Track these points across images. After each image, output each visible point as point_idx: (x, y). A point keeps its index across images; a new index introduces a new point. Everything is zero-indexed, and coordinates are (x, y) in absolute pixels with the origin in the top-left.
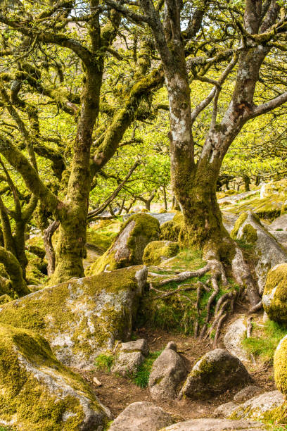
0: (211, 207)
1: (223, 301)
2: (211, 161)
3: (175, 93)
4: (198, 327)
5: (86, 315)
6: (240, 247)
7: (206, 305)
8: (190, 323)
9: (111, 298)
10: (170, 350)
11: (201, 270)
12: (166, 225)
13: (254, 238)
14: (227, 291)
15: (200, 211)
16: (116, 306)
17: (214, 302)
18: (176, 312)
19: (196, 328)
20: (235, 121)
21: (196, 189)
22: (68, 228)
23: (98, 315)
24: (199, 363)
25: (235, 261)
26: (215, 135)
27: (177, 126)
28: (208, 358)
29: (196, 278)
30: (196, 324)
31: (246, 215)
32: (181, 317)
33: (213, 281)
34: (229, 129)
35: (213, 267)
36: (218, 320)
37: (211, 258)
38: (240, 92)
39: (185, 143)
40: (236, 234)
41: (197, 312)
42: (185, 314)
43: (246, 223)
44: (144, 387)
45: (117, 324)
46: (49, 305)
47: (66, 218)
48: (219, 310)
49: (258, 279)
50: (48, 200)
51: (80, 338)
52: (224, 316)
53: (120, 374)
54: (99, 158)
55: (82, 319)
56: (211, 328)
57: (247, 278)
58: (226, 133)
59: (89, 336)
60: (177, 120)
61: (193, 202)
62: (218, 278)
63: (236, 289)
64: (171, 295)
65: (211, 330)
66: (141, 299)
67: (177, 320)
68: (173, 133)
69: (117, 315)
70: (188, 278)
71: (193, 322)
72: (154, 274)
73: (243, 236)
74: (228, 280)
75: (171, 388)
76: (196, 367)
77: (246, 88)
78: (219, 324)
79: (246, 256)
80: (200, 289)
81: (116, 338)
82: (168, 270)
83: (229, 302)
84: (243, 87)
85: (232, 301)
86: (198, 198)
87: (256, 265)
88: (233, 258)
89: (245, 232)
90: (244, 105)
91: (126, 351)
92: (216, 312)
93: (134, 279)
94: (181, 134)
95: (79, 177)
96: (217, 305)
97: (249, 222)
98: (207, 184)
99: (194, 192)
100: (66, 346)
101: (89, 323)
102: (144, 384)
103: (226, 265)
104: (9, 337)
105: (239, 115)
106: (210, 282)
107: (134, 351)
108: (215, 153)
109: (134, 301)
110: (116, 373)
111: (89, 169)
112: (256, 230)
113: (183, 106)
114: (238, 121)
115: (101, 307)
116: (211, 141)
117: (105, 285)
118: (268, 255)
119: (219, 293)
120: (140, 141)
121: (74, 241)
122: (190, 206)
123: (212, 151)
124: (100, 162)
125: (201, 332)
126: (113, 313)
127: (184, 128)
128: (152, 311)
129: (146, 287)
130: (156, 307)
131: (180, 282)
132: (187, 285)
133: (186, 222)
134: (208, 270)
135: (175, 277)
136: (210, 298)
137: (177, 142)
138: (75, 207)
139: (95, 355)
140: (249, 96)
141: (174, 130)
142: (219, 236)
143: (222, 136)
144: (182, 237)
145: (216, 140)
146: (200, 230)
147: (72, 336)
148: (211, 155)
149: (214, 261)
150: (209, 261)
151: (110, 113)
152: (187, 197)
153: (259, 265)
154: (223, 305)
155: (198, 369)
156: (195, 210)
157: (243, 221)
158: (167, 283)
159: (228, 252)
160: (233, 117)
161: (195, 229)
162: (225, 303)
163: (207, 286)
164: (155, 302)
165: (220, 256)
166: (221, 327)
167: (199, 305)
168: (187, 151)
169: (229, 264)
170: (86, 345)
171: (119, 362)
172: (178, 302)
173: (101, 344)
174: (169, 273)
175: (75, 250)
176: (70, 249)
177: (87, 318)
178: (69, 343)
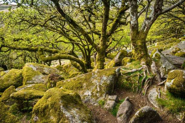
0: (144, 47)
1: (148, 80)
2: (145, 31)
3: (132, 7)
4: (138, 90)
5: (97, 84)
6: (154, 61)
7: (141, 82)
8: (135, 88)
9: (106, 78)
10: (126, 101)
11: (140, 69)
12: (129, 53)
13: (160, 58)
14: (149, 77)
15: (140, 48)
16: (108, 81)
17: (144, 81)
18: (130, 84)
19: (137, 90)
20: (154, 16)
21: (139, 41)
22: (99, 53)
23: (101, 84)
24: (138, 112)
25: (152, 66)
26: (146, 21)
27: (132, 18)
28: (142, 110)
29: (138, 72)
30: (137, 89)
31: (156, 50)
32: (132, 86)
33: (144, 73)
34: (152, 19)
35: (144, 68)
36: (146, 88)
37: (143, 64)
38: (157, 4)
39: (135, 24)
40: (152, 56)
41: (138, 84)
42: (133, 85)
43: (156, 53)
44: (115, 116)
45: (108, 88)
46: (85, 79)
47: (99, 50)
48: (146, 84)
49: (161, 72)
50: (94, 45)
51: (94, 92)
52: (148, 86)
53: (106, 109)
54: (109, 33)
55: (95, 85)
56: (143, 91)
57: (157, 72)
58: (151, 20)
59: (97, 92)
60: (133, 17)
61: (138, 45)
62: (146, 72)
63: (153, 76)
64: (129, 77)
65: (143, 92)
66: (118, 78)
67: (130, 87)
68: (131, 21)
69: (108, 85)
70: (135, 71)
71: (136, 88)
72: (123, 69)
73: (155, 57)
74: (149, 72)
75: (126, 119)
76: (137, 114)
77: (160, 3)
78: (146, 90)
79: (156, 64)
80: (139, 76)
81: (107, 94)
82: (128, 68)
83: (150, 81)
84: (158, 2)
85: (151, 81)
86: (140, 44)
87: (160, 67)
88: (151, 64)
89: (156, 55)
90: (158, 9)
91: (110, 100)
92: (145, 84)
93: (115, 72)
94: (134, 21)
95: (103, 39)
96: (146, 82)
97: (157, 52)
98: (143, 39)
99: (138, 42)
100: (89, 95)
101: (98, 87)
102: (115, 115)
103: (149, 67)
104: (59, 97)
105: (156, 13)
106: (143, 73)
107: (112, 100)
108: (146, 28)
109: (115, 79)
110: (105, 108)
111: (106, 36)
112: (160, 55)
113: (135, 11)
114: (156, 15)
115: (102, 82)
116: (145, 23)
117: (104, 73)
118: (165, 64)
119: (146, 77)
120: (123, 30)
121: (101, 57)
122: (136, 46)
123: (145, 27)
124: (109, 34)
125: (139, 92)
126: (106, 84)
127: (135, 19)
128: (121, 83)
129: (120, 74)
130: (123, 82)
131: (132, 73)
132: (134, 74)
133: (135, 52)
134: (142, 69)
135: (130, 71)
136: (143, 79)
137: (133, 24)
138: (102, 47)
139: (98, 100)
140: (160, 6)
141: (132, 20)
142: (146, 57)
143: (149, 21)
144: (134, 56)
145: (147, 23)
146: (140, 55)
147: (91, 91)
148: (144, 29)
149: (145, 66)
150: (143, 65)
151: (112, 20)
152: (136, 43)
153: (161, 68)
154: (148, 82)
155: (138, 115)
156: (138, 48)
157: (155, 52)
158: (127, 73)
159: (149, 63)
160: (154, 14)
161: (138, 54)
162: (148, 81)
163: (142, 75)
164: (123, 80)
165: (147, 64)
166: (147, 91)
167: (138, 82)
168: (136, 27)
169: (150, 66)
170: (96, 96)
171: (107, 104)
172: (131, 80)
173: (101, 96)
174: (128, 69)
175: (101, 60)
176: (100, 59)
177: (97, 85)
178: (90, 94)
